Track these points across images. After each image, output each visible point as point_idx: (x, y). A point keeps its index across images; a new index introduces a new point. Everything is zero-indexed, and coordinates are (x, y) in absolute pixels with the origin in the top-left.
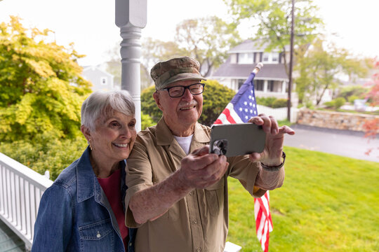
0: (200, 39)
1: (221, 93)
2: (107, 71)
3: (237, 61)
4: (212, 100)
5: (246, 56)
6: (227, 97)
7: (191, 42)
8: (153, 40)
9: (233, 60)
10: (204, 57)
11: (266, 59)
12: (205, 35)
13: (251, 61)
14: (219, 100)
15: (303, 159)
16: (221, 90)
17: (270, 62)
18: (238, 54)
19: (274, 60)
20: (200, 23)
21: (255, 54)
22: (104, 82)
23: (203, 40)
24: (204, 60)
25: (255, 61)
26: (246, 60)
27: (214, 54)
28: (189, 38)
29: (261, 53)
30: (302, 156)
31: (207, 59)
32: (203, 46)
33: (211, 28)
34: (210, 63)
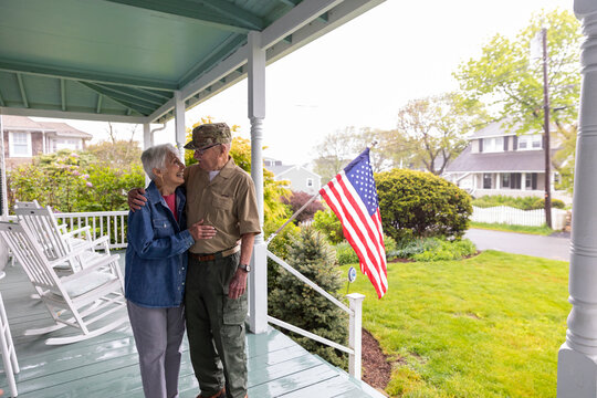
0: (432, 124)
1: (433, 187)
2: (314, 171)
3: (481, 150)
4: (421, 194)
5: (493, 141)
6: (442, 191)
7: (419, 130)
8: (371, 130)
9: (475, 149)
10: (438, 148)
11: (524, 145)
12: (437, 118)
13: (500, 149)
14: (429, 195)
16: (432, 183)
17: (529, 148)
18: (481, 140)
19: (534, 146)
20: (432, 105)
21: (506, 138)
22: (310, 184)
23: (435, 125)
24: (439, 151)
25: (506, 148)
26: (495, 147)
27: (452, 143)
28: (416, 125)
29: (515, 138)
31: (442, 150)
32: (435, 133)
33: (446, 109)
34: (447, 155)
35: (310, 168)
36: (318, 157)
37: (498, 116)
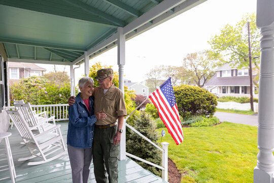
0: (198, 64)
1: (199, 93)
2: (146, 85)
3: (221, 76)
4: (194, 96)
5: (226, 72)
6: (203, 95)
7: (193, 67)
8: (171, 67)
9: (218, 75)
11: (240, 74)
12: (201, 61)
13: (230, 75)
14: (198, 96)
15: (251, 131)
16: (199, 91)
17: (243, 75)
18: (221, 71)
19: (245, 74)
20: (198, 55)
21: (232, 70)
22: (144, 91)
23: (200, 64)
24: (202, 76)
25: (232, 75)
26: (227, 75)
27: (208, 72)
28: (192, 64)
29: (236, 70)
30: (251, 129)
32: (200, 68)
33: (205, 57)
34: (206, 78)
35: (144, 84)
36: (147, 79)
37: (229, 61)
